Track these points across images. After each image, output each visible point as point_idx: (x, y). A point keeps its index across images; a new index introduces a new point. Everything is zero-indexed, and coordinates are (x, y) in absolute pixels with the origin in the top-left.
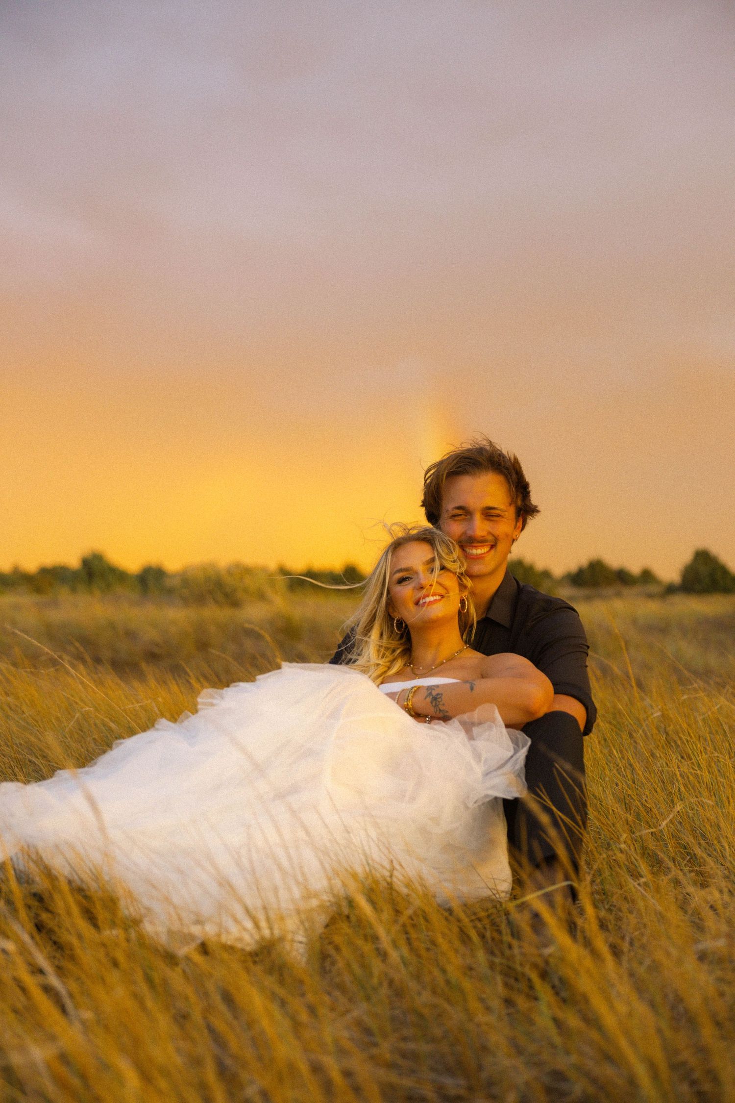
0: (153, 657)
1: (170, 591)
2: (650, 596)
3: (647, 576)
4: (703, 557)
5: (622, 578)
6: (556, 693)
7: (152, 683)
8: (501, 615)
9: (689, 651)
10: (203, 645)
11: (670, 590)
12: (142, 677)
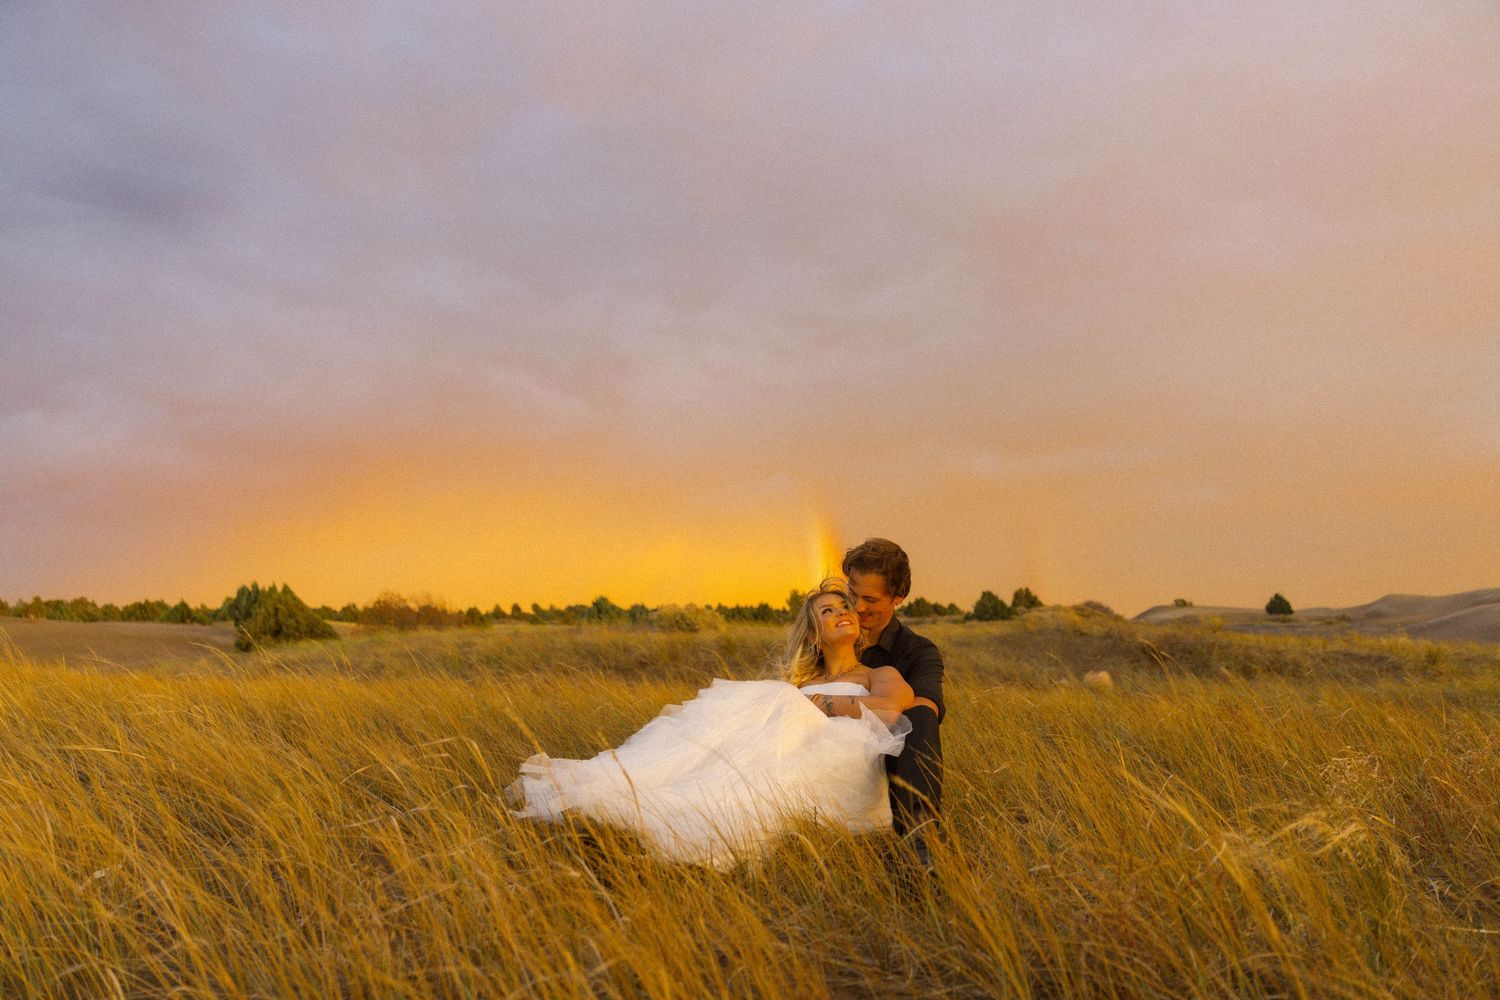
0: (642, 665)
1: (651, 622)
2: (955, 622)
3: (953, 608)
4: (988, 596)
5: (937, 609)
6: (915, 696)
7: (647, 684)
8: (887, 644)
9: (986, 659)
10: (674, 657)
11: (968, 618)
12: (639, 679)
